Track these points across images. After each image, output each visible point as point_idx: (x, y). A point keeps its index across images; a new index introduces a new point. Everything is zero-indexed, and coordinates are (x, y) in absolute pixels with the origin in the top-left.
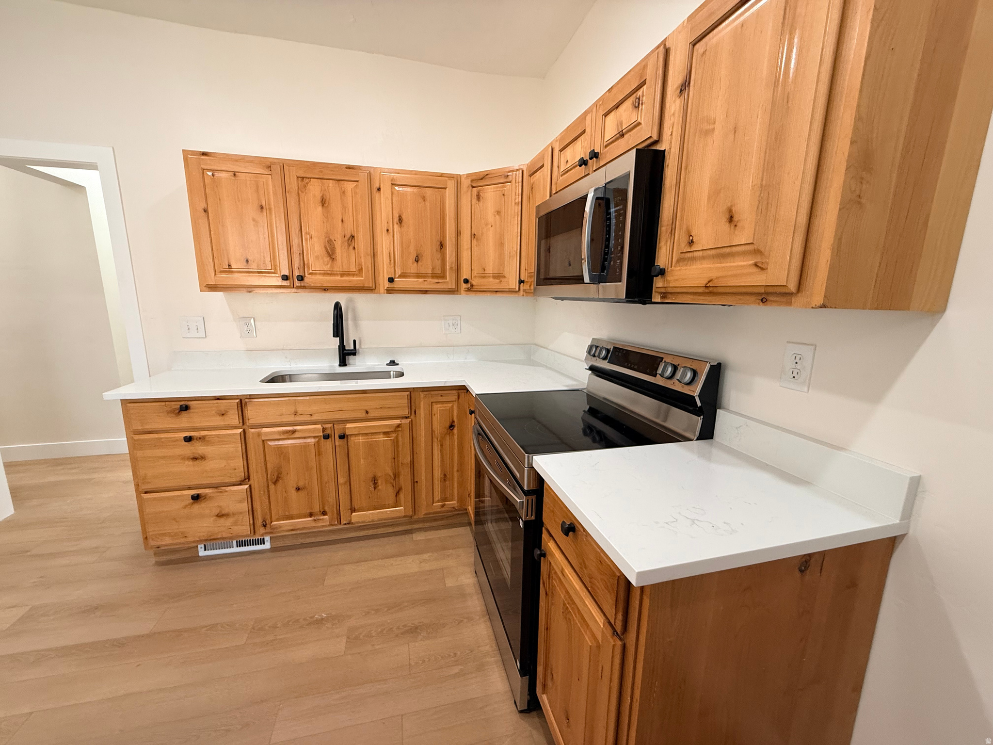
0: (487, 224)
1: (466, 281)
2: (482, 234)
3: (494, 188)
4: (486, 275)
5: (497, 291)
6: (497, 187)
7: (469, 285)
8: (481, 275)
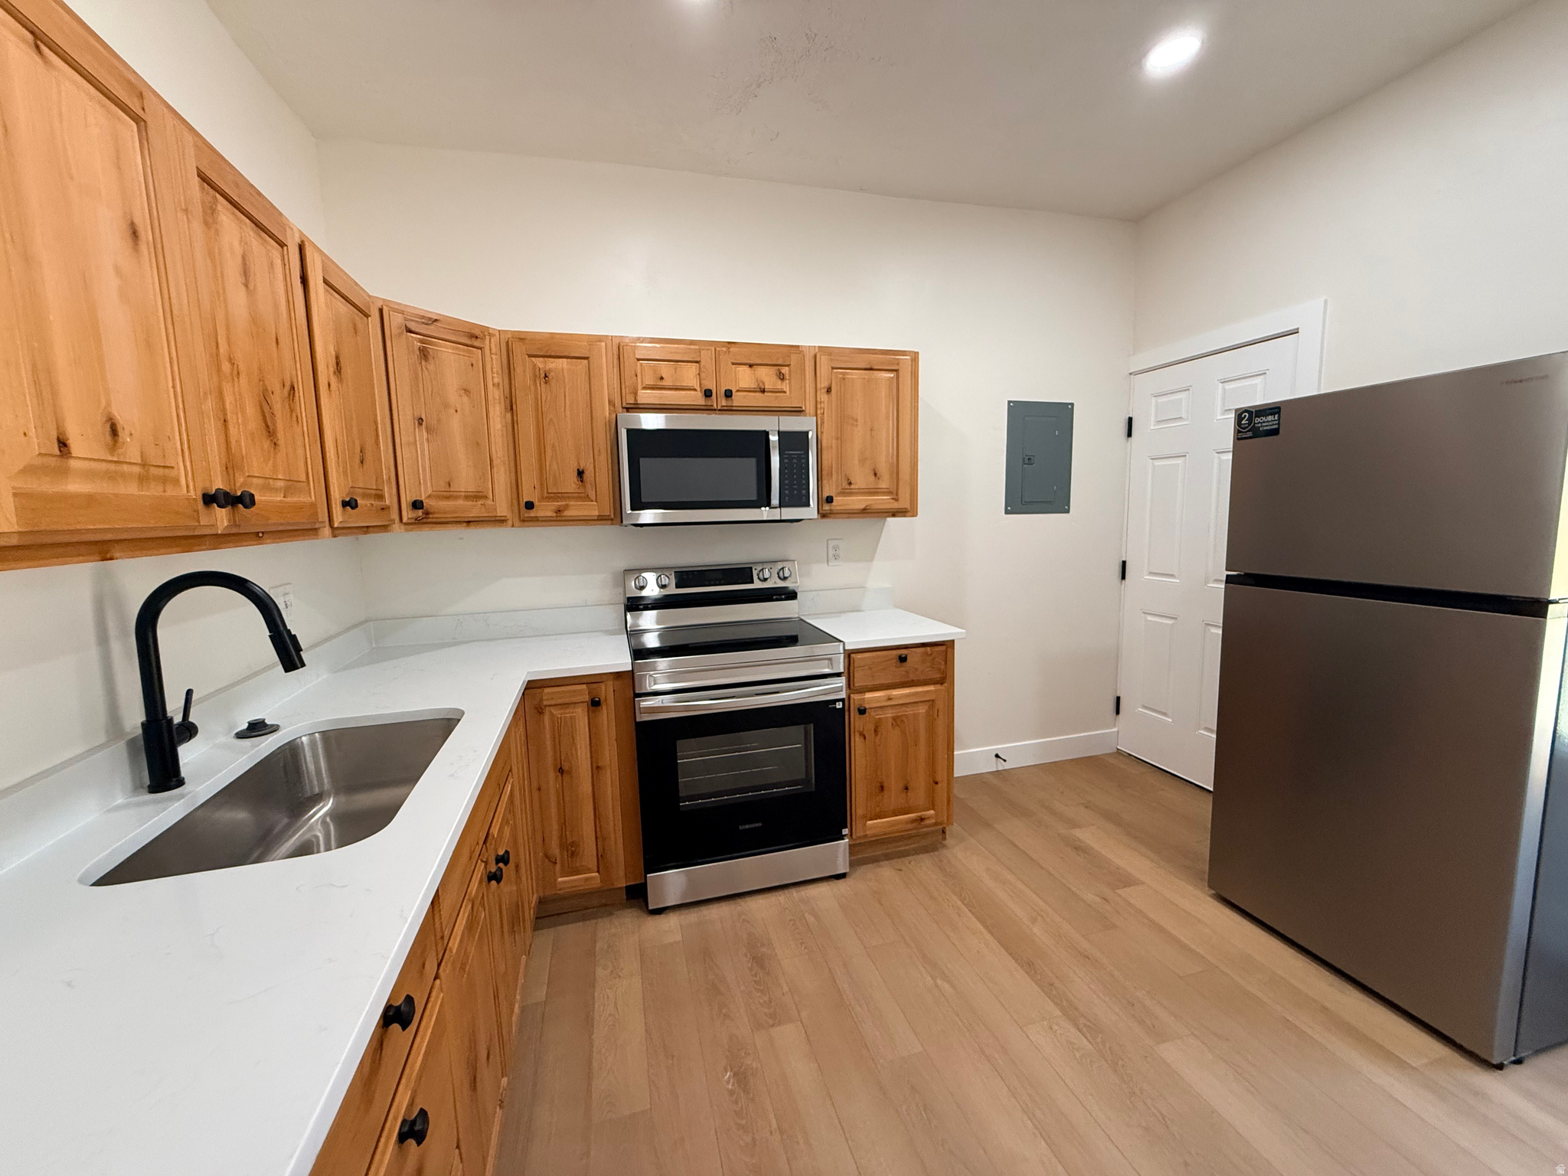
0: (446, 406)
1: (417, 505)
2: (439, 420)
3: (453, 348)
4: (452, 493)
5: (469, 522)
6: (457, 348)
7: (420, 512)
8: (445, 493)
